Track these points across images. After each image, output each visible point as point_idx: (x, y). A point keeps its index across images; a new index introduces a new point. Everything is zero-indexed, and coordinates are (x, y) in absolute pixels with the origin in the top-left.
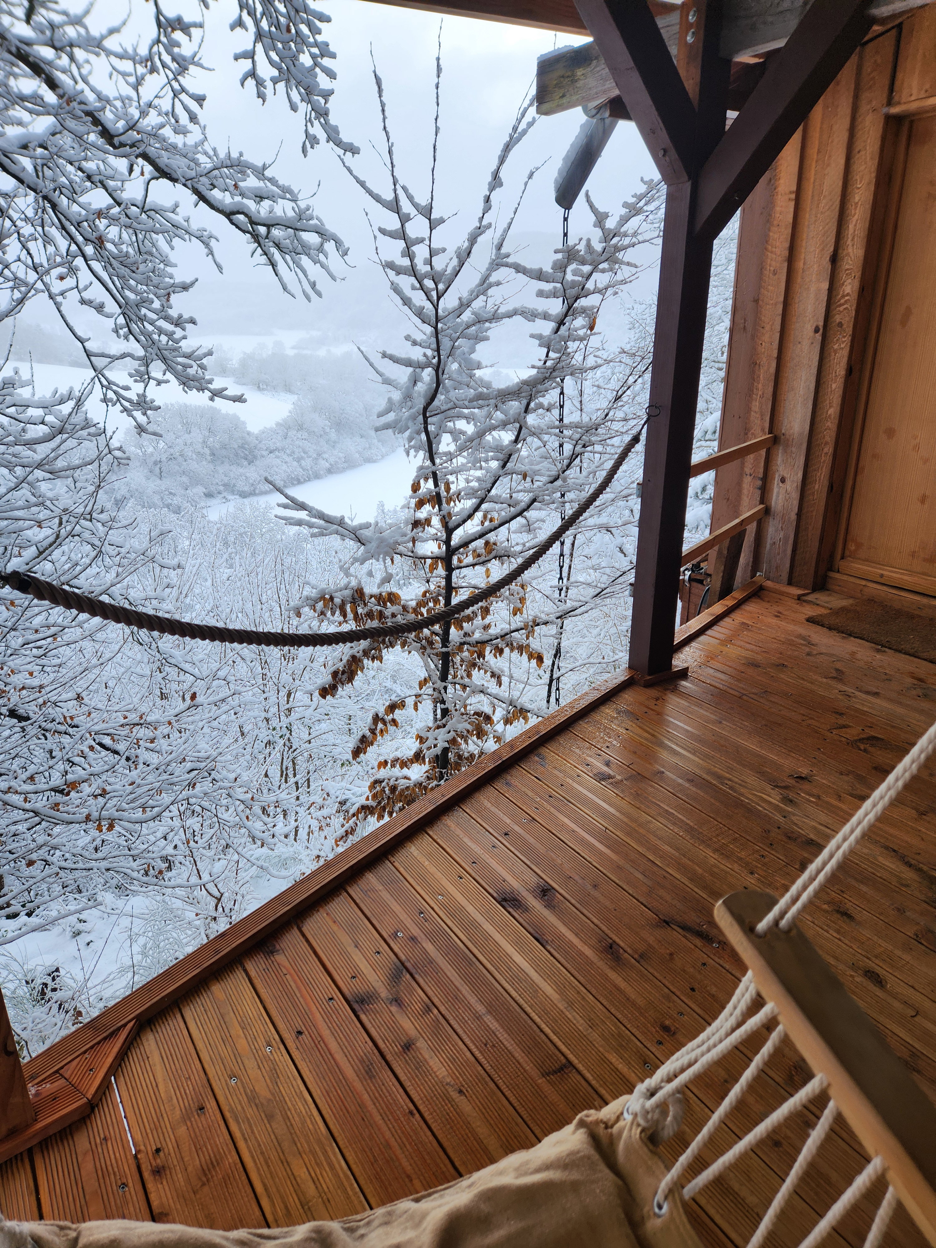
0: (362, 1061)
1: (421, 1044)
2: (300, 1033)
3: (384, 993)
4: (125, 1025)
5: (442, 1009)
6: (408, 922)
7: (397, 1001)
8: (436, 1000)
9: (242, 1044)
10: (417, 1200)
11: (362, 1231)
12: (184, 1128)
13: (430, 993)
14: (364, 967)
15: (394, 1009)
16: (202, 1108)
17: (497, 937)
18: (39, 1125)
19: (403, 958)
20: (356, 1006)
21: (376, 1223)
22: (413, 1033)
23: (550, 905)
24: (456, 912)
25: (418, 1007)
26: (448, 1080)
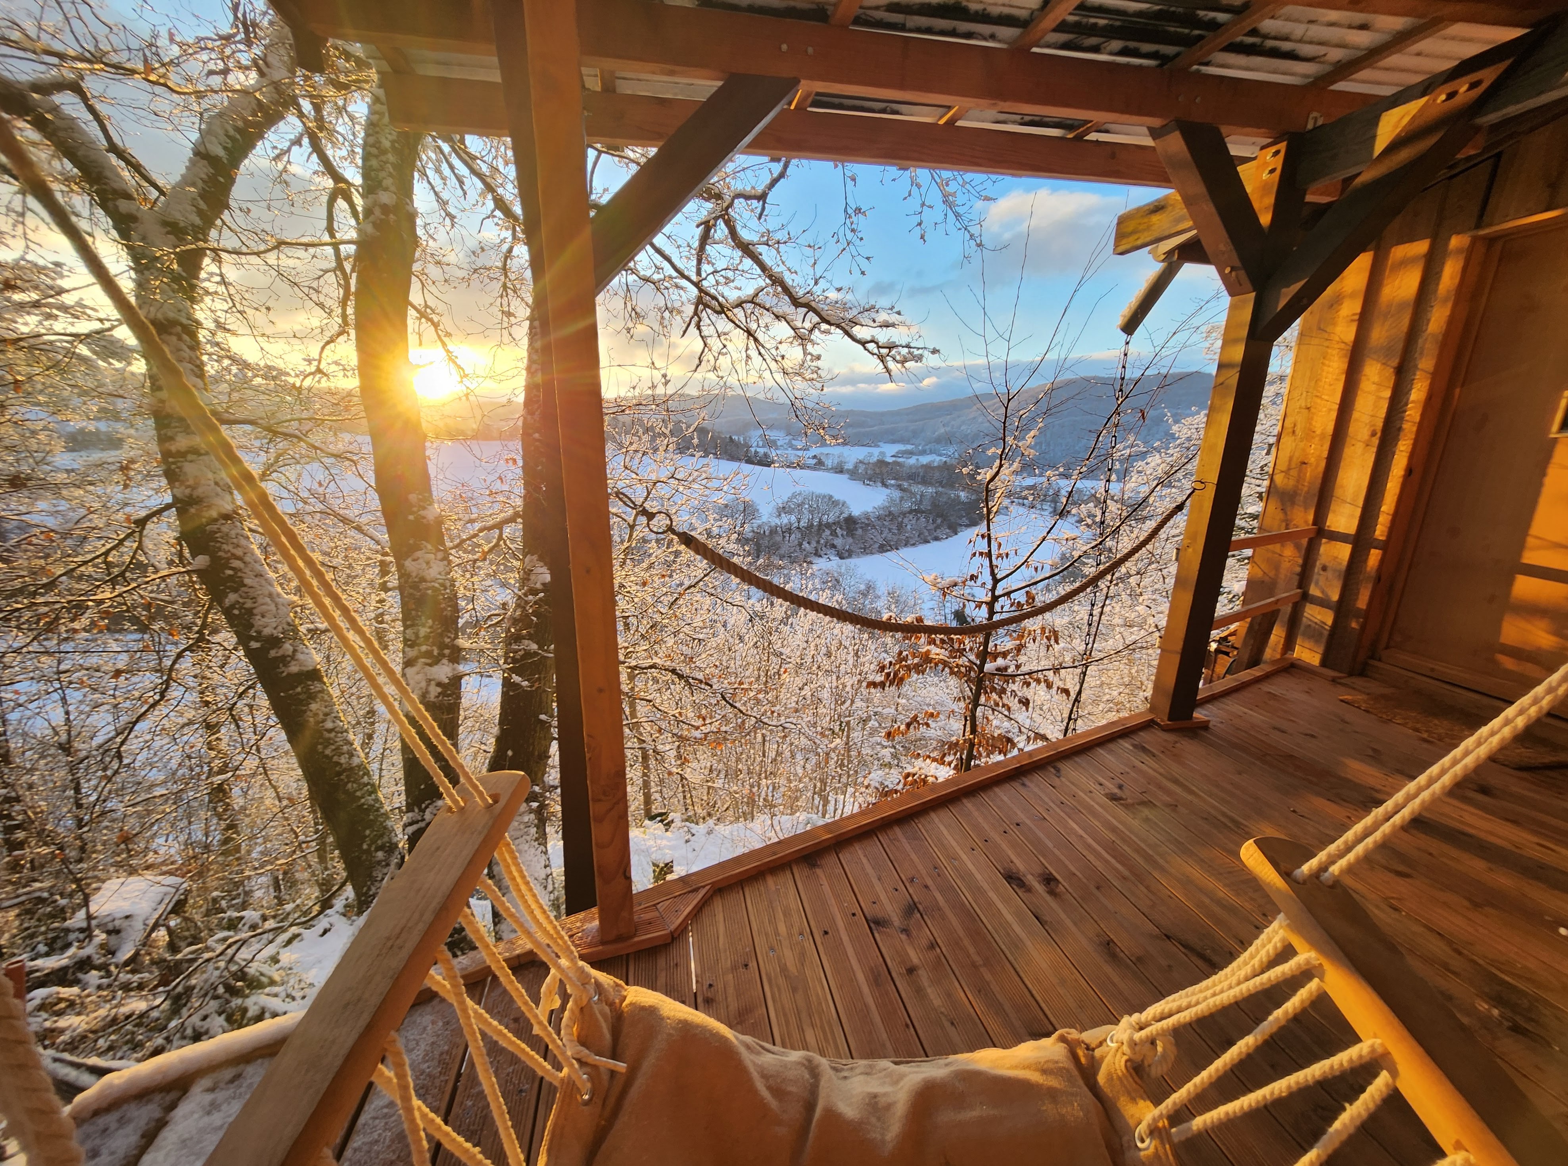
0: (871, 969)
1: (922, 972)
2: (826, 933)
3: (896, 921)
4: (704, 887)
5: (944, 949)
6: (924, 872)
7: (905, 931)
8: (939, 941)
9: (782, 928)
10: (896, 1063)
11: (845, 1074)
12: (731, 976)
13: (936, 935)
14: (883, 897)
15: (903, 937)
16: (746, 965)
17: (1000, 906)
18: (636, 939)
19: (916, 899)
20: (872, 925)
21: (858, 1071)
22: (915, 960)
23: (1052, 893)
24: (966, 876)
25: (924, 942)
26: (943, 1010)
